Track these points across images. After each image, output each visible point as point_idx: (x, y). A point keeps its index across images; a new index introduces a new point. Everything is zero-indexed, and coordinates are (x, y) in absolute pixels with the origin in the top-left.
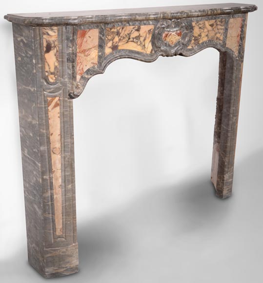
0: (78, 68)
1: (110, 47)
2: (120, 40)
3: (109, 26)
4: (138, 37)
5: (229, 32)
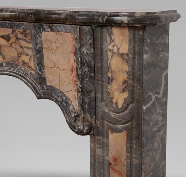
5: (48, 58)
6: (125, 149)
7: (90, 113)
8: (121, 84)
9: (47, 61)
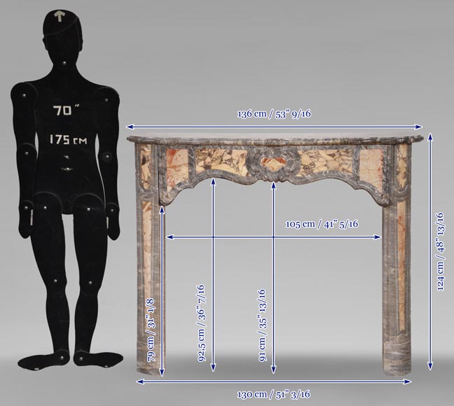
0: (168, 180)
1: (201, 166)
2: (212, 161)
3: (199, 148)
4: (231, 160)
6: (405, 211)
8: (403, 174)
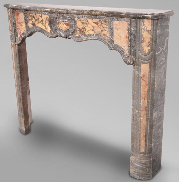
0: (18, 31)
1: (31, 24)
2: (35, 21)
3: (28, 12)
4: (42, 21)
5: (115, 32)
6: (148, 71)
7: (134, 56)
8: (147, 43)
9: (115, 34)
